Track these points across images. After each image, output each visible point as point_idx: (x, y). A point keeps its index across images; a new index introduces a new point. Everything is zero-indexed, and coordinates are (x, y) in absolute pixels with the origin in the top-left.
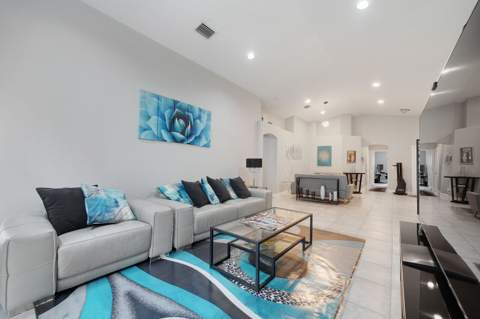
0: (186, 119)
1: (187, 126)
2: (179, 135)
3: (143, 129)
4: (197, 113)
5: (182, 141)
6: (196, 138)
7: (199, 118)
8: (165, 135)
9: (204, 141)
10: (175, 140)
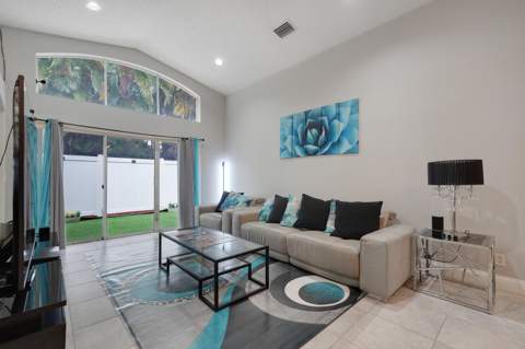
0: (319, 126)
1: (320, 133)
2: (311, 147)
3: (282, 150)
4: (333, 111)
5: (315, 153)
6: (333, 145)
7: (338, 116)
8: (298, 151)
9: (346, 146)
10: (308, 153)
